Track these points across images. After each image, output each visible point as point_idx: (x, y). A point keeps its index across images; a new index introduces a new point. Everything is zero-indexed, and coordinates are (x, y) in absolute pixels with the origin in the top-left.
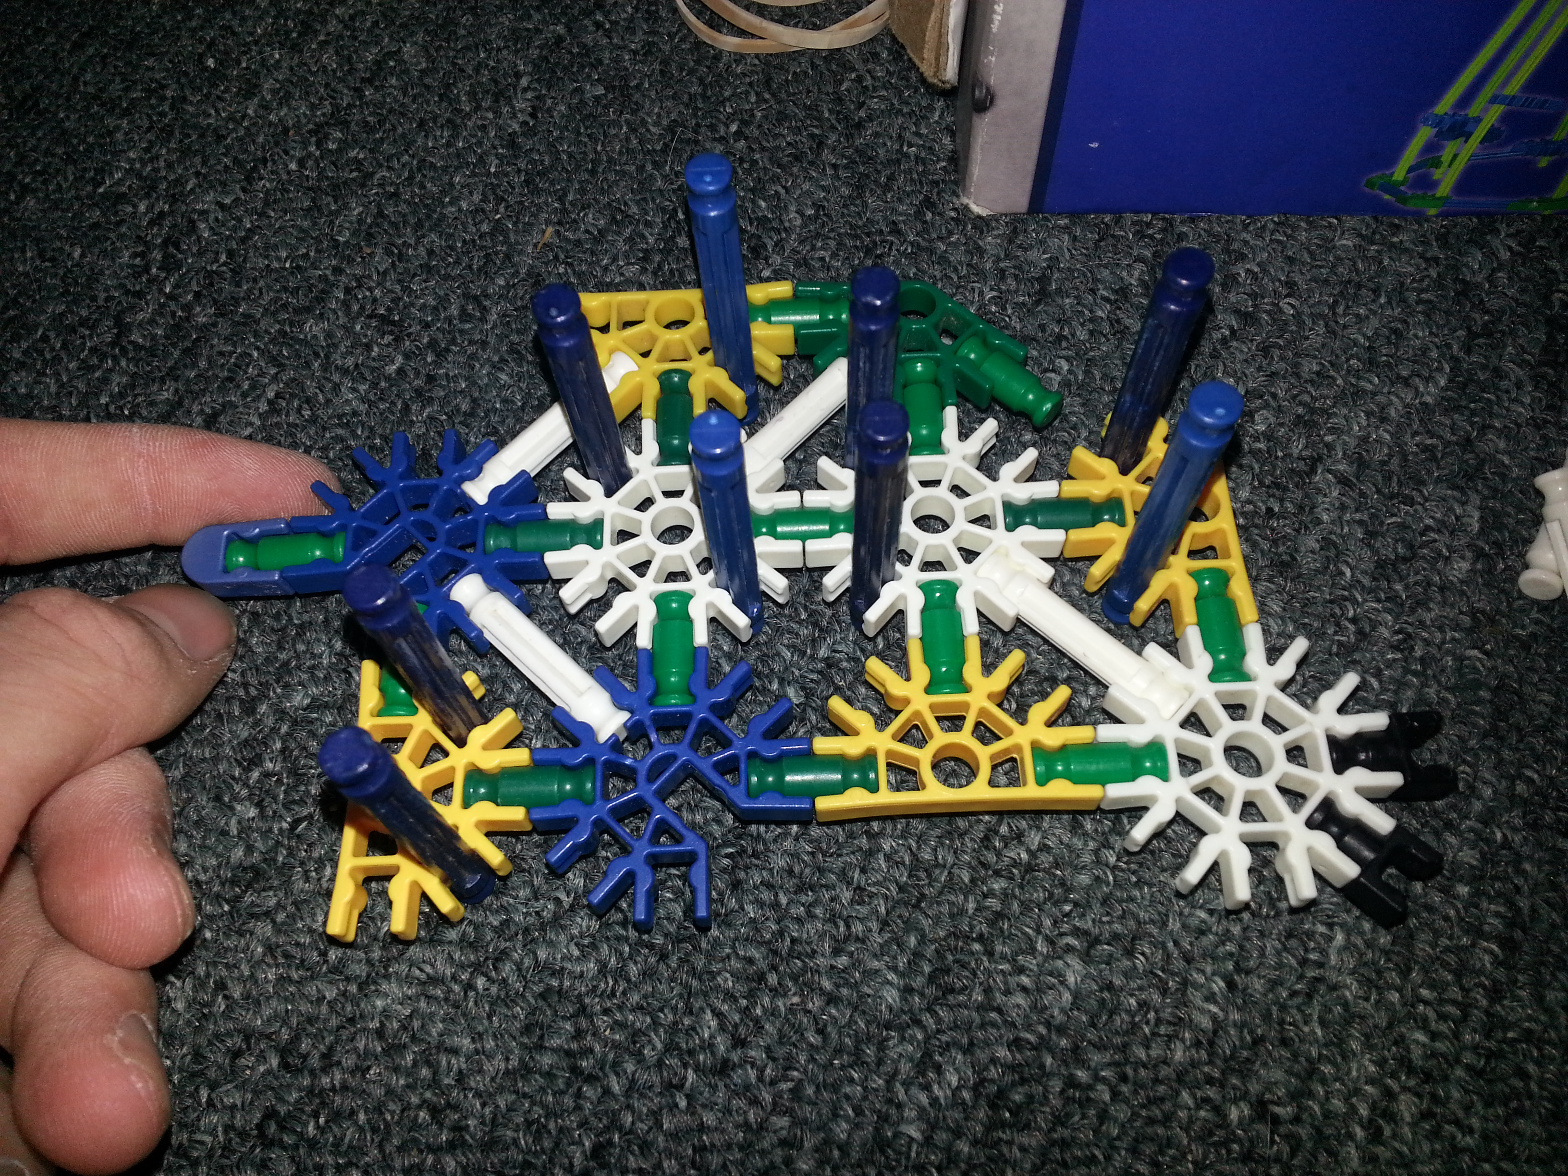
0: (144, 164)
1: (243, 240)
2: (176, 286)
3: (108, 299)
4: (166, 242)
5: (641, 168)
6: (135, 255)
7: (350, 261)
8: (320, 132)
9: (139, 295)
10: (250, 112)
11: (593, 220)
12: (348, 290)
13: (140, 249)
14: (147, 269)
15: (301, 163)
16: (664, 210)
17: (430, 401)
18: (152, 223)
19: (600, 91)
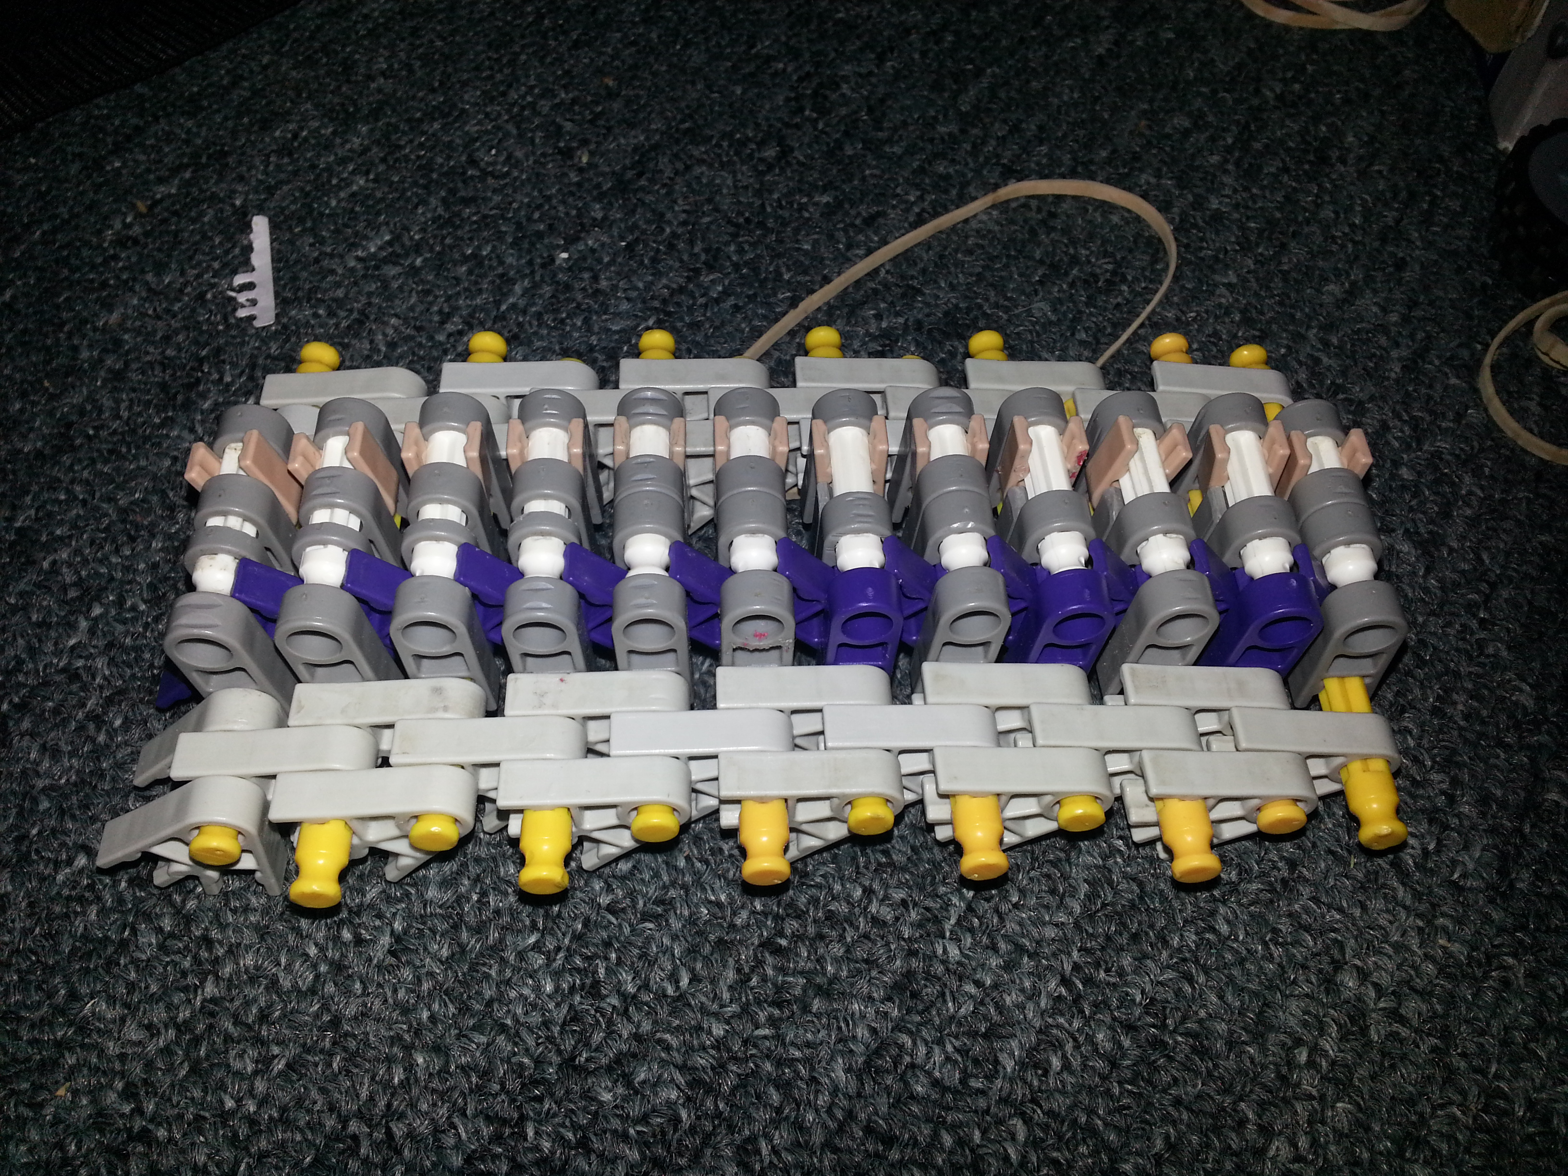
0: (789, 38)
1: (882, 101)
2: (827, 125)
3: (770, 126)
4: (815, 94)
5: (1214, 92)
6: (788, 100)
7: (974, 126)
8: (936, 35)
9: (797, 126)
10: (874, 14)
11: (1181, 121)
12: (974, 146)
13: (793, 95)
14: (801, 110)
15: (924, 54)
16: (1238, 123)
17: (1054, 229)
18: (801, 80)
19: (1171, 35)
